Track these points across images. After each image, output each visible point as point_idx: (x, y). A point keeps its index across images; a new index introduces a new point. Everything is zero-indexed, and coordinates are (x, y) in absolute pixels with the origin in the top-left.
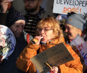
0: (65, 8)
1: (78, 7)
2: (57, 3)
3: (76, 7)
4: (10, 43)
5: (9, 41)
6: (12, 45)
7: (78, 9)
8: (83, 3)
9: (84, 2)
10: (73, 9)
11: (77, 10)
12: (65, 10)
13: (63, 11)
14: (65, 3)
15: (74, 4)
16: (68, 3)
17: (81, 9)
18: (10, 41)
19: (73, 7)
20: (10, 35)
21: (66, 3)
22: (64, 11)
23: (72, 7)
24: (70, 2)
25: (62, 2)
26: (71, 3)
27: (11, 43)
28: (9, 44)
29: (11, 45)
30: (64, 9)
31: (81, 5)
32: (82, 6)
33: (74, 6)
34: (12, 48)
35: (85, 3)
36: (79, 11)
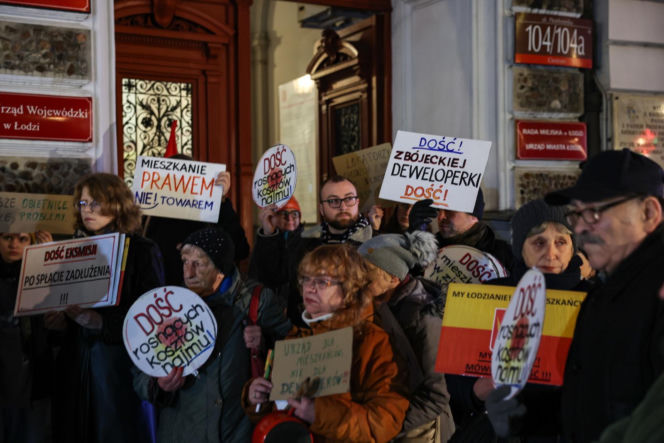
0: (408, 187)
1: (441, 186)
2: (392, 174)
3: (437, 185)
4: (200, 332)
5: (197, 327)
6: (208, 336)
7: (441, 191)
8: (455, 176)
9: (457, 174)
10: (428, 190)
11: (438, 194)
12: (410, 190)
13: (403, 195)
14: (411, 175)
15: (433, 178)
16: (418, 177)
17: (446, 191)
18: (200, 326)
19: (429, 186)
20: (198, 309)
21: (415, 174)
22: (406, 194)
23: (426, 185)
24: (424, 173)
25: (404, 173)
26: (427, 176)
27: (202, 330)
28: (198, 333)
29: (205, 336)
30: (407, 190)
31: (449, 180)
32: (452, 183)
33: (431, 183)
34: (209, 343)
35: (459, 175)
36: (442, 195)
